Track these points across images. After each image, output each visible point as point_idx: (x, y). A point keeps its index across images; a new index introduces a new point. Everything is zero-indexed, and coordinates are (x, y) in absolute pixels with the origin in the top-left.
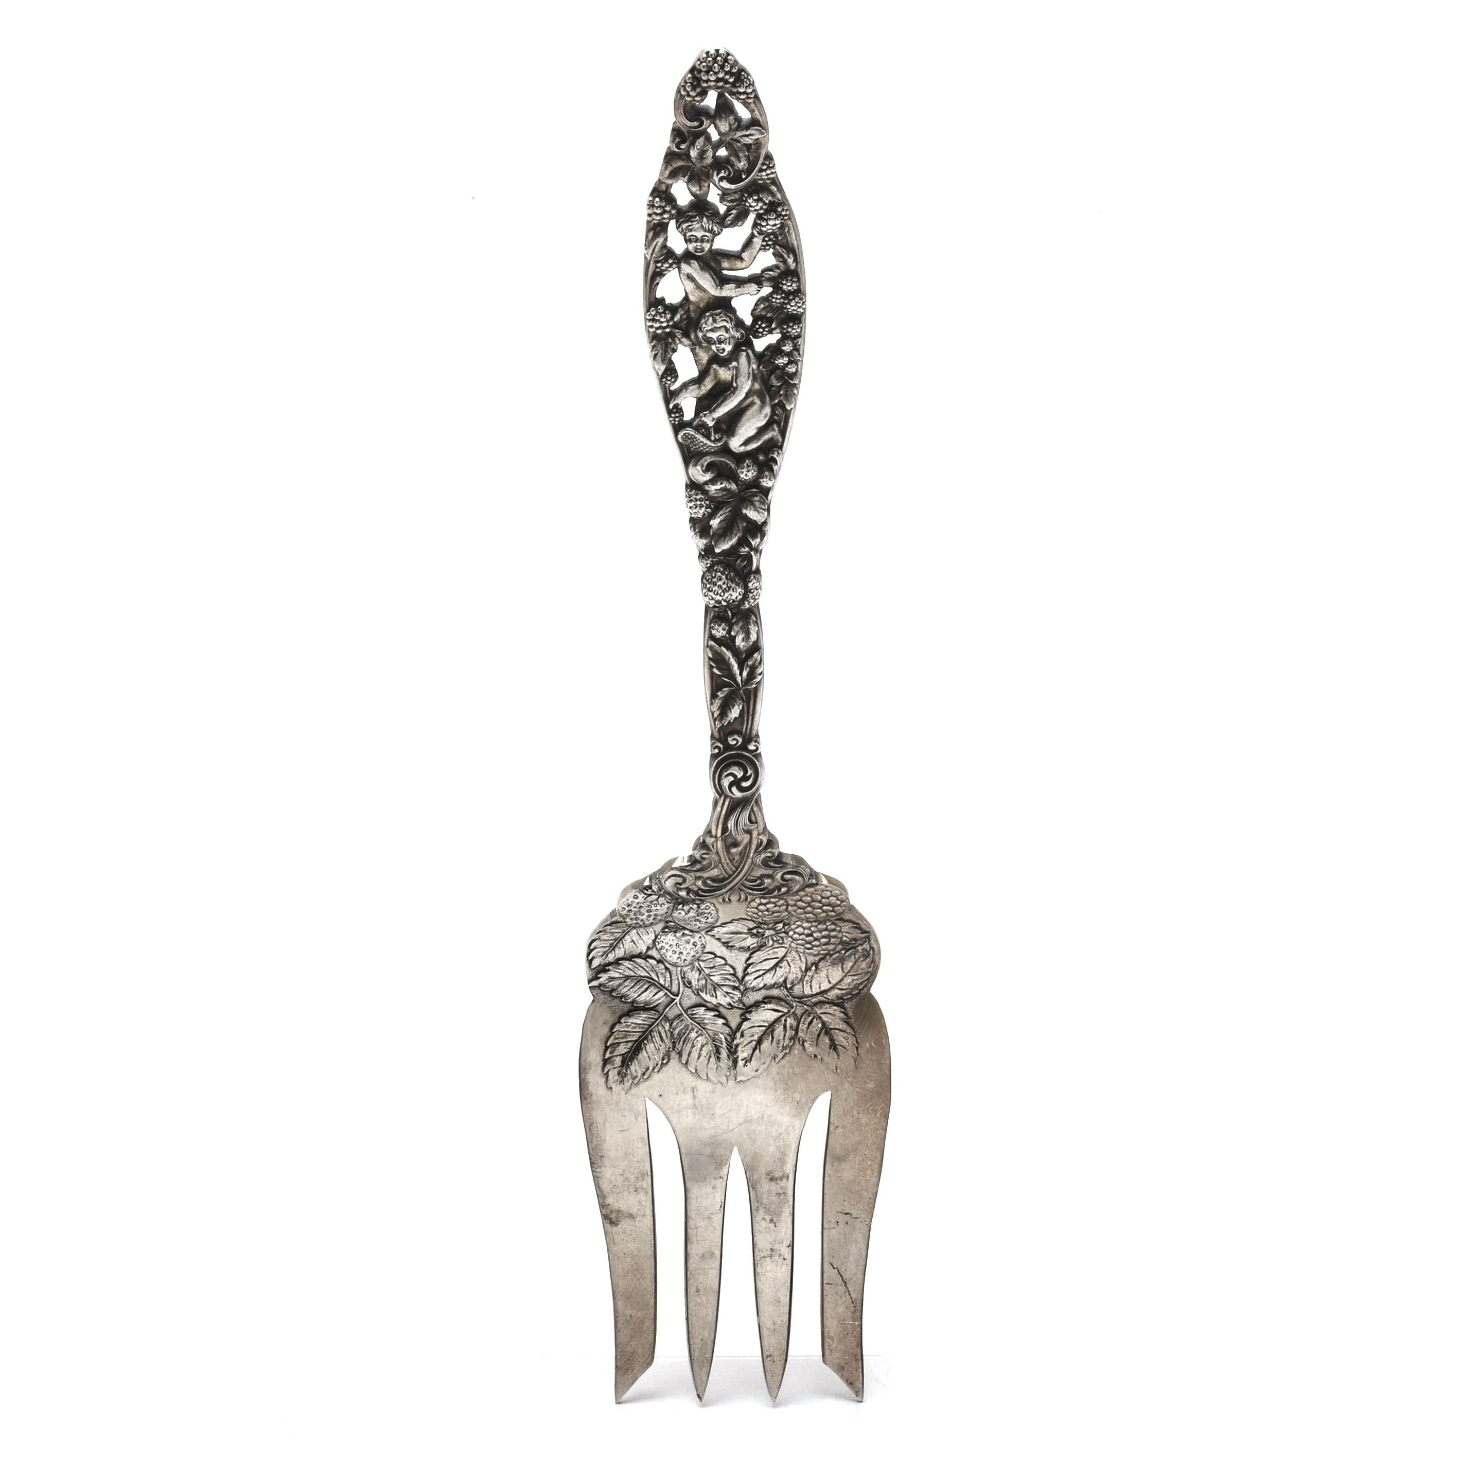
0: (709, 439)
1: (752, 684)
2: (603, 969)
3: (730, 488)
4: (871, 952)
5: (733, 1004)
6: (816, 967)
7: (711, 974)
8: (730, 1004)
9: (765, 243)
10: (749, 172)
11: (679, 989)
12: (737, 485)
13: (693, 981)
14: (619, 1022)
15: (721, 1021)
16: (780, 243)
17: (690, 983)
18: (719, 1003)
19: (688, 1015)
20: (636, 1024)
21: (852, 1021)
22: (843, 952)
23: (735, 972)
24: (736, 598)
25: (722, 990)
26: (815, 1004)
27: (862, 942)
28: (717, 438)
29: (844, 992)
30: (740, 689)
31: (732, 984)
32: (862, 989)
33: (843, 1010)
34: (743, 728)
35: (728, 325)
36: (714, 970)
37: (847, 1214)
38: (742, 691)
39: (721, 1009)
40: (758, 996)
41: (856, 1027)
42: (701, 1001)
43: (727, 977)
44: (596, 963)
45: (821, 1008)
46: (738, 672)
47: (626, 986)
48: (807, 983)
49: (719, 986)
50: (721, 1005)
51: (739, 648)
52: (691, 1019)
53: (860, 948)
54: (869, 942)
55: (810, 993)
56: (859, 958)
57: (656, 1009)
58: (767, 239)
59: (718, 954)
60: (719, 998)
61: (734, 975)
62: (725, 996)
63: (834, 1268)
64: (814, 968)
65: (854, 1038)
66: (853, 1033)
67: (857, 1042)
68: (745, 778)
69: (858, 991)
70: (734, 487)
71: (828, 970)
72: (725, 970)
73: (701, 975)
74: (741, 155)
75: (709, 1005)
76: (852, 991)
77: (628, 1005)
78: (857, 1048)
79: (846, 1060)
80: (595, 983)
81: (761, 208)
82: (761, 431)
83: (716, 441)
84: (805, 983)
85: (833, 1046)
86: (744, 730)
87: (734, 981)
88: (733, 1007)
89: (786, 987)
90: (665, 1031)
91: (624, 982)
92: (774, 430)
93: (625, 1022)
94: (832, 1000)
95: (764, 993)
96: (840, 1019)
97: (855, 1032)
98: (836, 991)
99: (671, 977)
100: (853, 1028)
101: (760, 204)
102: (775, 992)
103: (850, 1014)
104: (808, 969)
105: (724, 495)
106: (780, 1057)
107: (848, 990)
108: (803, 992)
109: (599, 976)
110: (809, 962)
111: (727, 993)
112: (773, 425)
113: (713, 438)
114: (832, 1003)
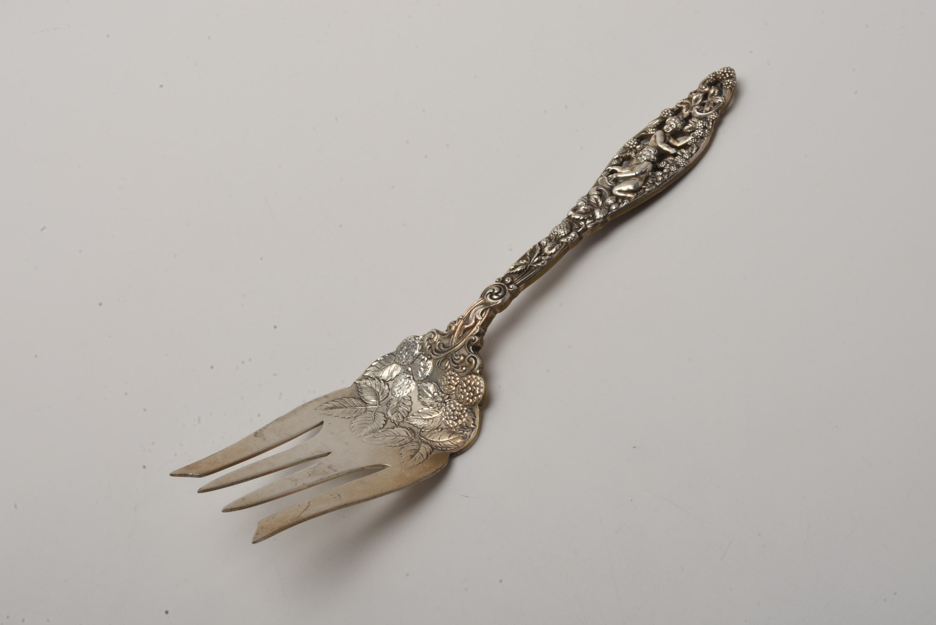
0: (609, 181)
1: (536, 265)
2: (367, 378)
3: (599, 202)
4: (468, 438)
5: (395, 421)
6: (441, 430)
7: (401, 406)
8: (394, 421)
9: (691, 141)
10: (706, 112)
11: (383, 404)
12: (603, 203)
13: (391, 405)
14: (349, 398)
15: (384, 423)
16: (697, 144)
17: (390, 404)
18: (390, 418)
19: (375, 413)
20: (353, 403)
21: (430, 456)
22: (458, 430)
23: (410, 412)
24: (562, 233)
25: (398, 414)
26: (424, 442)
27: (468, 430)
28: (612, 183)
29: (440, 446)
30: (528, 264)
31: (404, 415)
32: (448, 450)
33: (432, 450)
34: (515, 279)
35: (653, 152)
36: (404, 405)
37: (340, 496)
38: (529, 265)
39: (389, 421)
40: (407, 426)
41: (428, 459)
42: (385, 413)
43: (405, 411)
44: (367, 374)
45: (425, 444)
46: (535, 257)
47: (367, 390)
48: (430, 434)
49: (399, 412)
50: (390, 419)
51: (544, 251)
52: (374, 415)
53: (466, 433)
54: (472, 432)
55: (427, 438)
56: (461, 437)
57: (366, 404)
58: (693, 140)
59: (412, 400)
60: (393, 416)
61: (408, 412)
62: (396, 416)
63: (309, 503)
64: (440, 430)
65: (423, 460)
66: (425, 458)
67: (422, 462)
68: (496, 294)
69: (445, 449)
70: (600, 203)
71: (444, 433)
72: (407, 408)
73: (397, 405)
74: (710, 105)
75: (386, 416)
76: (443, 448)
77: (359, 396)
78: (420, 463)
79: (411, 463)
80: (357, 382)
81: (701, 126)
82: (629, 191)
83: (610, 183)
84: (430, 433)
85: (412, 457)
86: (515, 280)
87: (405, 415)
88: (394, 422)
89: (421, 430)
90: (360, 412)
91: (368, 388)
92: (633, 195)
93: (350, 399)
94: (433, 446)
95: (411, 426)
96: (427, 452)
97: (426, 459)
98: (438, 444)
99: (386, 398)
100: (427, 457)
101: (701, 124)
102: (415, 429)
103: (433, 454)
104: (437, 428)
105: (594, 203)
106: (388, 445)
107: (442, 447)
108: (425, 436)
109: (362, 379)
110: (441, 426)
111: (398, 416)
112: (635, 193)
113: (610, 181)
114: (431, 446)
